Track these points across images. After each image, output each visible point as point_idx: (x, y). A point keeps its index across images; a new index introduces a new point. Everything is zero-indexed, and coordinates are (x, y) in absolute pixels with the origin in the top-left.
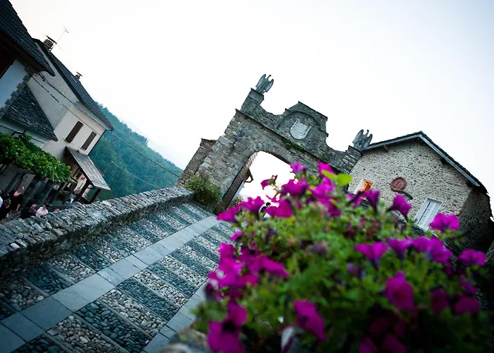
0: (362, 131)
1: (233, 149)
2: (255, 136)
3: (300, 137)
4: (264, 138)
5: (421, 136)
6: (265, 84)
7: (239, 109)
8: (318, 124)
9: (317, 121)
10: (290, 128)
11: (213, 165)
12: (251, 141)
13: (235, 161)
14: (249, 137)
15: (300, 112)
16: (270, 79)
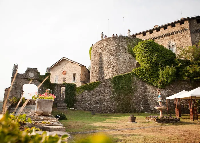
0: (47, 68)
1: (16, 88)
2: (20, 82)
3: (33, 76)
4: (23, 81)
5: (64, 58)
6: (16, 67)
7: (12, 76)
8: (35, 71)
9: (35, 70)
10: (29, 75)
11: (12, 95)
12: (20, 83)
13: (18, 90)
14: (19, 83)
15: (29, 70)
16: (17, 65)
